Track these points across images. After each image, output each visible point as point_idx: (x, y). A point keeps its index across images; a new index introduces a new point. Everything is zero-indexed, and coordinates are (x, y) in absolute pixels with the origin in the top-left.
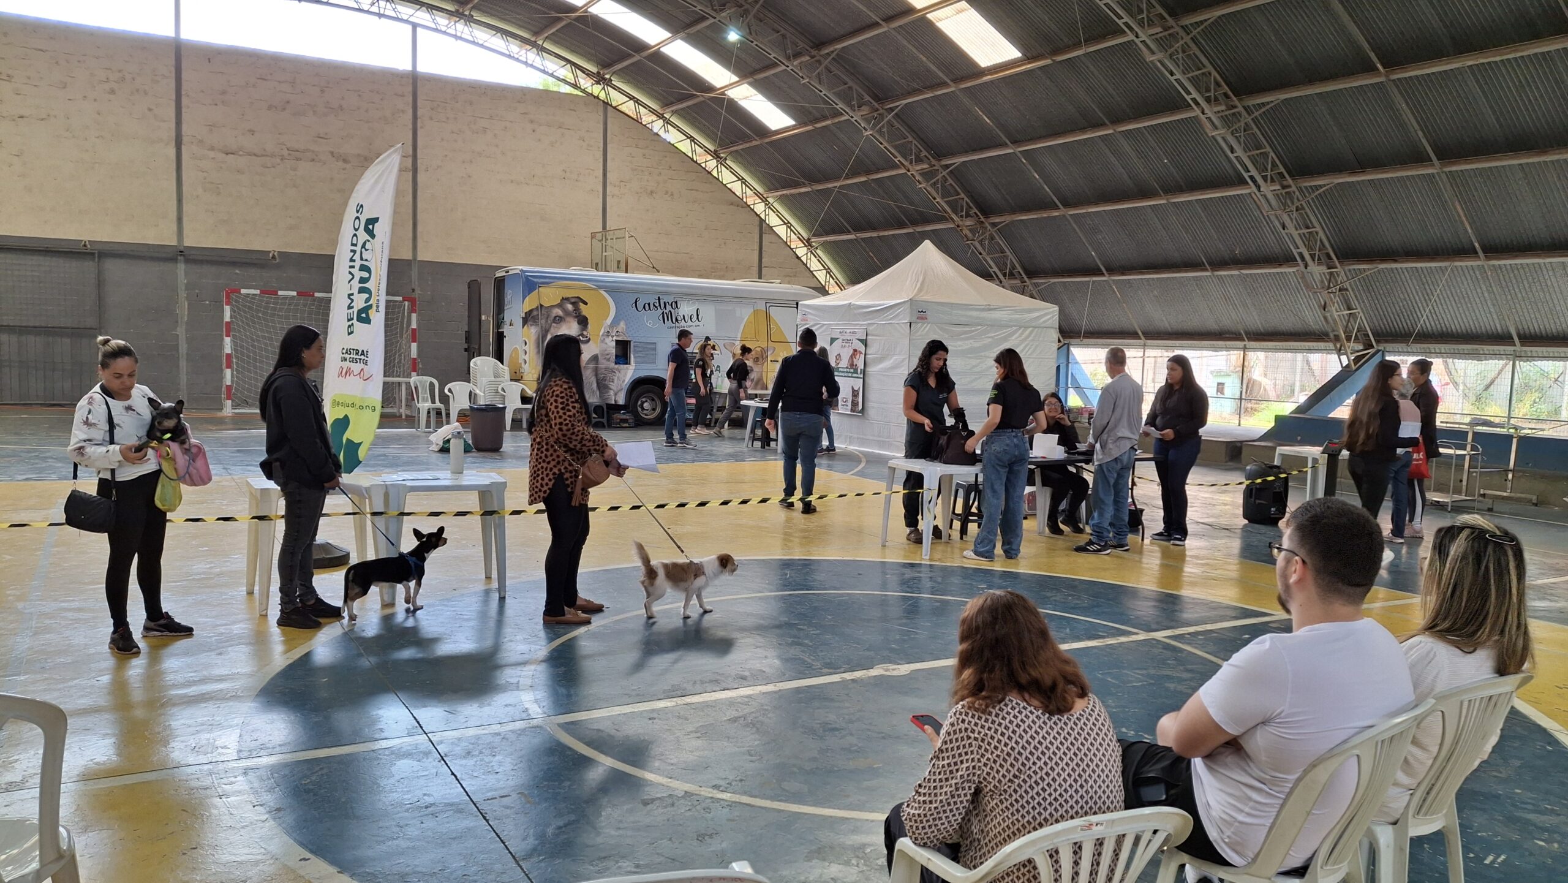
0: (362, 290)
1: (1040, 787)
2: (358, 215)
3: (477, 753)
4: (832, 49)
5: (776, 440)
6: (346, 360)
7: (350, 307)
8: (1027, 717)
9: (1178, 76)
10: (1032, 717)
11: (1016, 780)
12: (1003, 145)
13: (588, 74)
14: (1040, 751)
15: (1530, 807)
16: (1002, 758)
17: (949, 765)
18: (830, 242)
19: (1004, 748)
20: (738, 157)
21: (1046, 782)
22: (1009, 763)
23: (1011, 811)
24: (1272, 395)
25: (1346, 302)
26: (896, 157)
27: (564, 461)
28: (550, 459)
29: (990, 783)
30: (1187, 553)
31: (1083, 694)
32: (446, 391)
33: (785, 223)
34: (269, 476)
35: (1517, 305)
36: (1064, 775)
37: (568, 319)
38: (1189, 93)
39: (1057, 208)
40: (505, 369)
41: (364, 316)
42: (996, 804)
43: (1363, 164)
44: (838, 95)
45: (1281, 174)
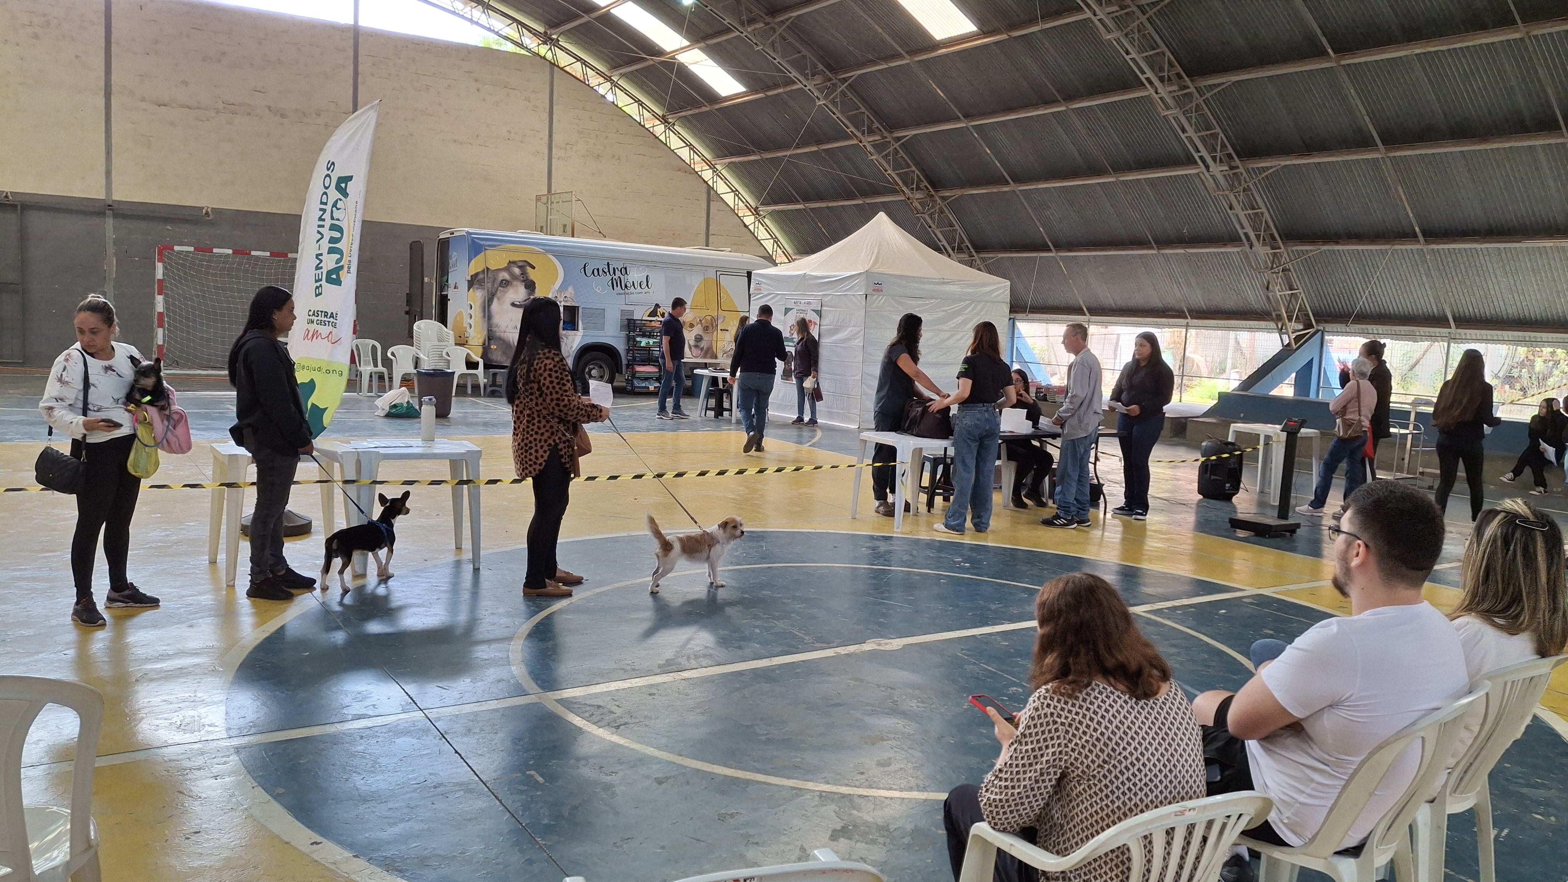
0: (331, 251)
1: (1131, 772)
2: (329, 172)
3: (477, 731)
4: (787, 16)
5: (730, 410)
6: (313, 322)
7: (318, 268)
8: (1115, 701)
9: (1134, 55)
10: (1120, 702)
11: (1106, 766)
12: (957, 119)
13: (535, 33)
14: (1129, 736)
15: (1521, 781)
16: (1090, 743)
17: (1033, 750)
18: (778, 212)
19: (1094, 734)
20: (687, 122)
21: (1136, 768)
22: (1098, 748)
23: (1099, 797)
24: (1204, 372)
25: (1288, 283)
26: (848, 128)
27: (557, 431)
28: (543, 430)
29: (1078, 768)
30: (1148, 527)
31: (1165, 676)
32: (389, 354)
33: (733, 191)
34: (240, 442)
35: (1454, 289)
36: (1154, 760)
37: (515, 283)
38: (1143, 73)
39: (1007, 183)
40: (449, 333)
41: (334, 277)
42: (1084, 789)
43: (1310, 147)
44: (792, 63)
45: (1230, 156)
